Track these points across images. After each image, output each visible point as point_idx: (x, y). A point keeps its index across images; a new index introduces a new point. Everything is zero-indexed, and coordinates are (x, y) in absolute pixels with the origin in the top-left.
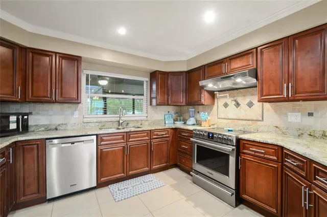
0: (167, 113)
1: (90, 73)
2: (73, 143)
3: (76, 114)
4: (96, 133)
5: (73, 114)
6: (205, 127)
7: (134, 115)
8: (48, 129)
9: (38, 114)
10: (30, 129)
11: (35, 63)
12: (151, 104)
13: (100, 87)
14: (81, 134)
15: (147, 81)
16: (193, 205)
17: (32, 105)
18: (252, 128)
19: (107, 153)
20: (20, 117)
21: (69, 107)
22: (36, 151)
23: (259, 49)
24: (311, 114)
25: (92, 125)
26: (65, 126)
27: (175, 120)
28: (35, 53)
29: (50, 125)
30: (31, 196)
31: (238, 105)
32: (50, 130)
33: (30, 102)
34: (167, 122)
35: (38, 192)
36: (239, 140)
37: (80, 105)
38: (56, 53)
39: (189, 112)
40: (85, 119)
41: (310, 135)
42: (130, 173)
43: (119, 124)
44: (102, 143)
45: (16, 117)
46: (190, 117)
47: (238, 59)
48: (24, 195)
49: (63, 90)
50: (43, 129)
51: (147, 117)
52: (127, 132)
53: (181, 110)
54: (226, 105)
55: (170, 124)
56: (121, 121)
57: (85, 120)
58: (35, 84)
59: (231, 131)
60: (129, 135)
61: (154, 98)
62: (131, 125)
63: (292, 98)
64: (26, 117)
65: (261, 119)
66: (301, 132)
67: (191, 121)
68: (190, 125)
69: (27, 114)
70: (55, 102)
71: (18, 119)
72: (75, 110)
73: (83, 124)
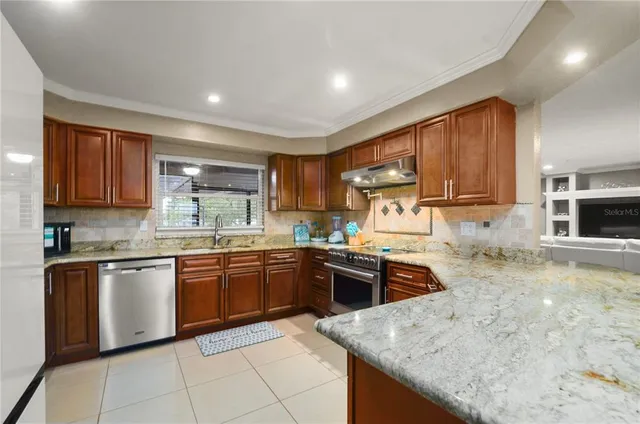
0: (298, 223)
1: (166, 158)
2: (139, 269)
3: (145, 225)
4: (175, 254)
5: (138, 225)
6: (353, 246)
7: (249, 227)
8: (99, 248)
9: (84, 225)
10: (73, 249)
11: (80, 146)
12: (270, 209)
13: (187, 178)
14: (151, 255)
15: (263, 171)
16: (318, 358)
17: (75, 210)
18: (418, 246)
19: (193, 285)
20: (59, 229)
21: (132, 215)
22: (83, 279)
23: (418, 127)
24: (487, 225)
25: (169, 242)
26: (126, 244)
27: (312, 236)
28: (81, 132)
29: (102, 242)
30: (76, 346)
31: (400, 210)
32: (103, 250)
33: (72, 207)
34: (297, 239)
35: (87, 342)
36: (385, 263)
37: (150, 210)
38: (112, 131)
39: (333, 221)
40: (157, 234)
41: (485, 254)
42: (231, 317)
43: (215, 241)
44: (185, 270)
45: (52, 229)
46: (335, 230)
47: (394, 140)
48: (67, 344)
49: (124, 189)
50: (92, 248)
51: (263, 230)
52: (224, 254)
53: (322, 218)
54: (385, 211)
55: (302, 241)
56: (217, 237)
57: (159, 235)
58: (80, 178)
59: (388, 250)
60: (229, 258)
61: (273, 198)
62: (235, 243)
63: (454, 201)
64: (67, 229)
65: (429, 232)
66: (475, 250)
67: (337, 236)
68: (334, 243)
69: (69, 225)
70: (111, 206)
71: (56, 233)
72: (143, 219)
73: (154, 241)
